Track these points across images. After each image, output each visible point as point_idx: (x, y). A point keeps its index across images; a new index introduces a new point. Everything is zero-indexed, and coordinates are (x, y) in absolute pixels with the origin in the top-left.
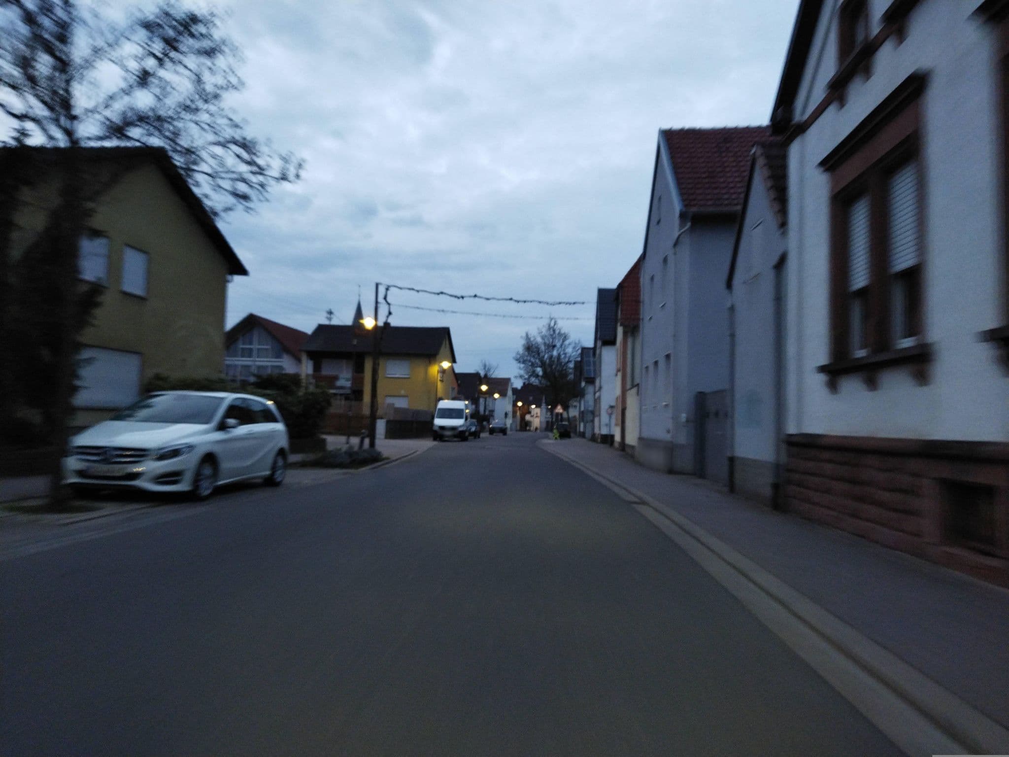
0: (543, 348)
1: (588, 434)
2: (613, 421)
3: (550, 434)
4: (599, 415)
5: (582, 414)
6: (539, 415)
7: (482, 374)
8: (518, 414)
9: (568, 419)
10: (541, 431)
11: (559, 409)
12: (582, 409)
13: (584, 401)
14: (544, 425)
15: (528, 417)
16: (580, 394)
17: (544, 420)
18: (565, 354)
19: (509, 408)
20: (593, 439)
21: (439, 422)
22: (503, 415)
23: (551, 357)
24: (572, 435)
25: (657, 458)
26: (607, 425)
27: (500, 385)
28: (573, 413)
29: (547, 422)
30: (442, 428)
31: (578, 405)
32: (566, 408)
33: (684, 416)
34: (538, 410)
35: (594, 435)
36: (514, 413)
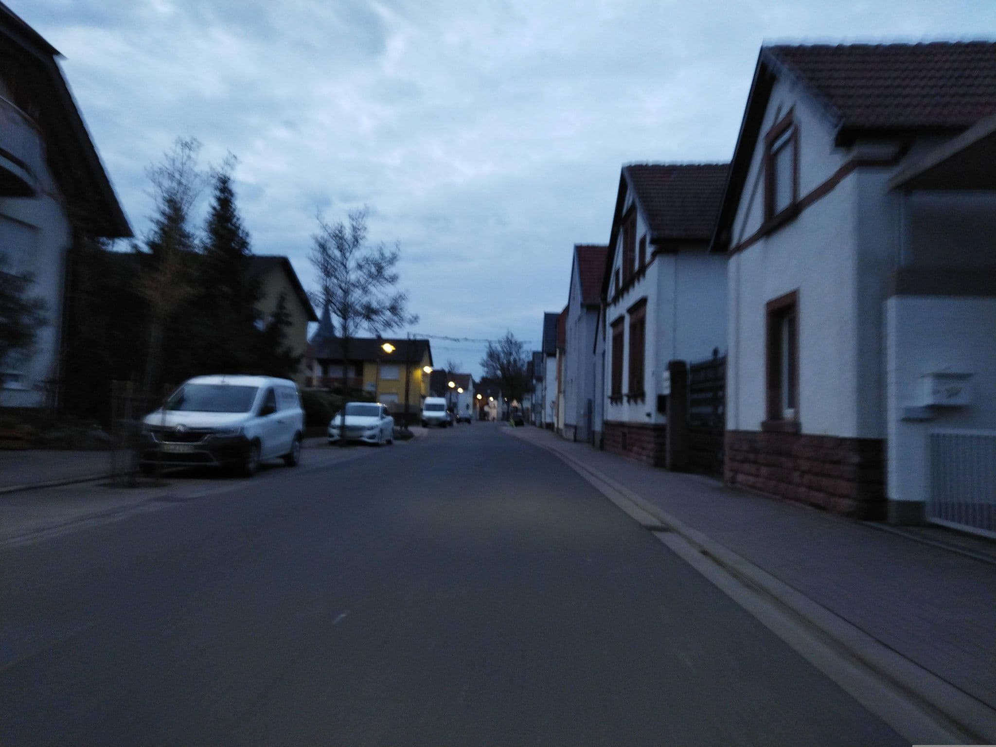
0: (502, 355)
1: (538, 423)
2: (554, 413)
3: (506, 423)
4: (545, 409)
5: (533, 406)
6: (496, 405)
7: (447, 370)
8: (478, 405)
9: (523, 410)
10: (498, 420)
11: (515, 403)
12: (534, 402)
13: (535, 395)
14: (501, 416)
15: (486, 409)
16: (532, 390)
17: (500, 410)
18: (520, 359)
19: (470, 400)
20: (541, 426)
21: (427, 414)
22: (465, 407)
23: (509, 362)
24: (525, 423)
25: (570, 434)
26: (550, 416)
27: (463, 380)
28: (527, 404)
29: (504, 413)
30: (430, 419)
31: (530, 397)
32: (520, 401)
33: (582, 412)
34: (496, 403)
35: (541, 423)
36: (475, 405)
